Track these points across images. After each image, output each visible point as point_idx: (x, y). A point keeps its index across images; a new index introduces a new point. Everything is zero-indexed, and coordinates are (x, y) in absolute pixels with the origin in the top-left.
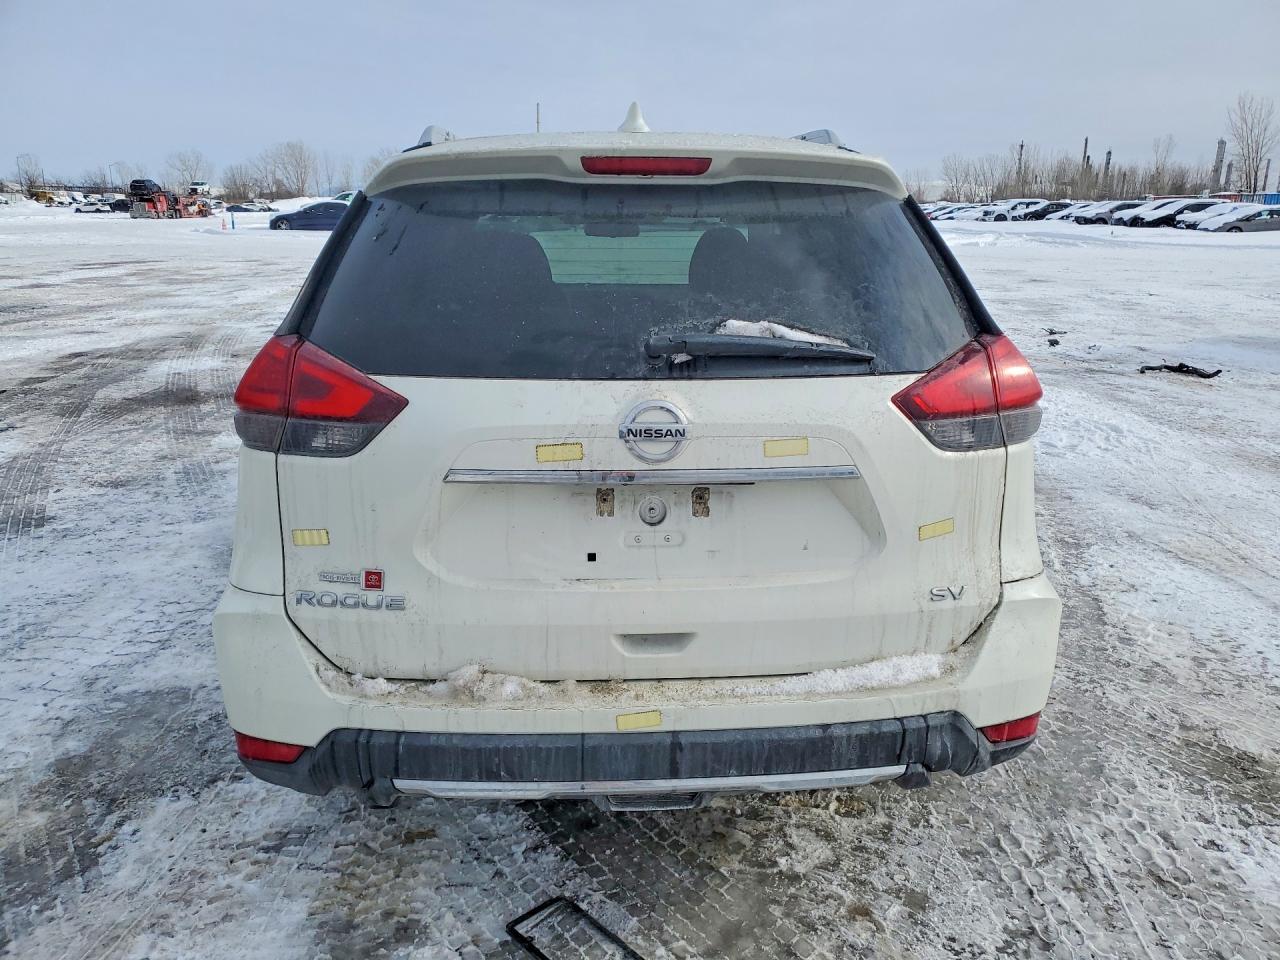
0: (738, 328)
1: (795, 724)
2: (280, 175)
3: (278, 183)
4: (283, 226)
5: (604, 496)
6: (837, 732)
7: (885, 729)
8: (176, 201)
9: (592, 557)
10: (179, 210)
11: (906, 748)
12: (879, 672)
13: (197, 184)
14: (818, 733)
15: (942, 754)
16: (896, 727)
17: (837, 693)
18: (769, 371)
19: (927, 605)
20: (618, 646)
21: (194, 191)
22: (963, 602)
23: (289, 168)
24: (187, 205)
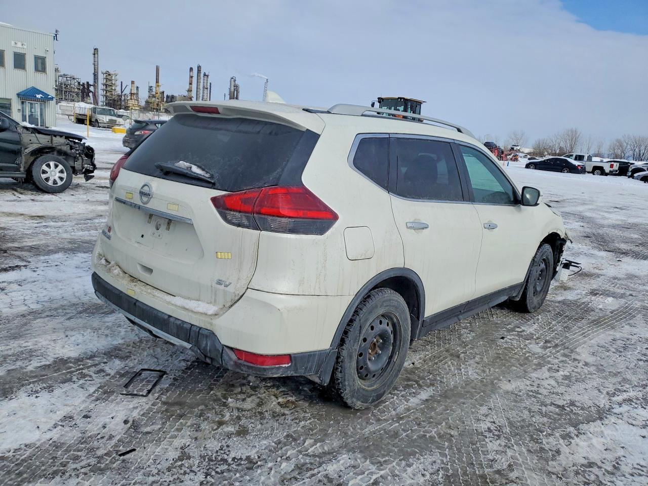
0: (182, 165)
1: (163, 311)
2: (562, 145)
3: (561, 148)
4: (532, 167)
5: (151, 216)
6: (171, 319)
7: (184, 326)
8: (502, 152)
9: (142, 236)
10: (502, 157)
11: (191, 337)
12: (192, 305)
13: (515, 146)
14: (166, 317)
15: (204, 347)
16: (189, 326)
17: (176, 306)
18: (183, 180)
19: (214, 285)
20: (139, 268)
21: (512, 149)
22: (228, 289)
23: (568, 142)
24: (507, 155)
